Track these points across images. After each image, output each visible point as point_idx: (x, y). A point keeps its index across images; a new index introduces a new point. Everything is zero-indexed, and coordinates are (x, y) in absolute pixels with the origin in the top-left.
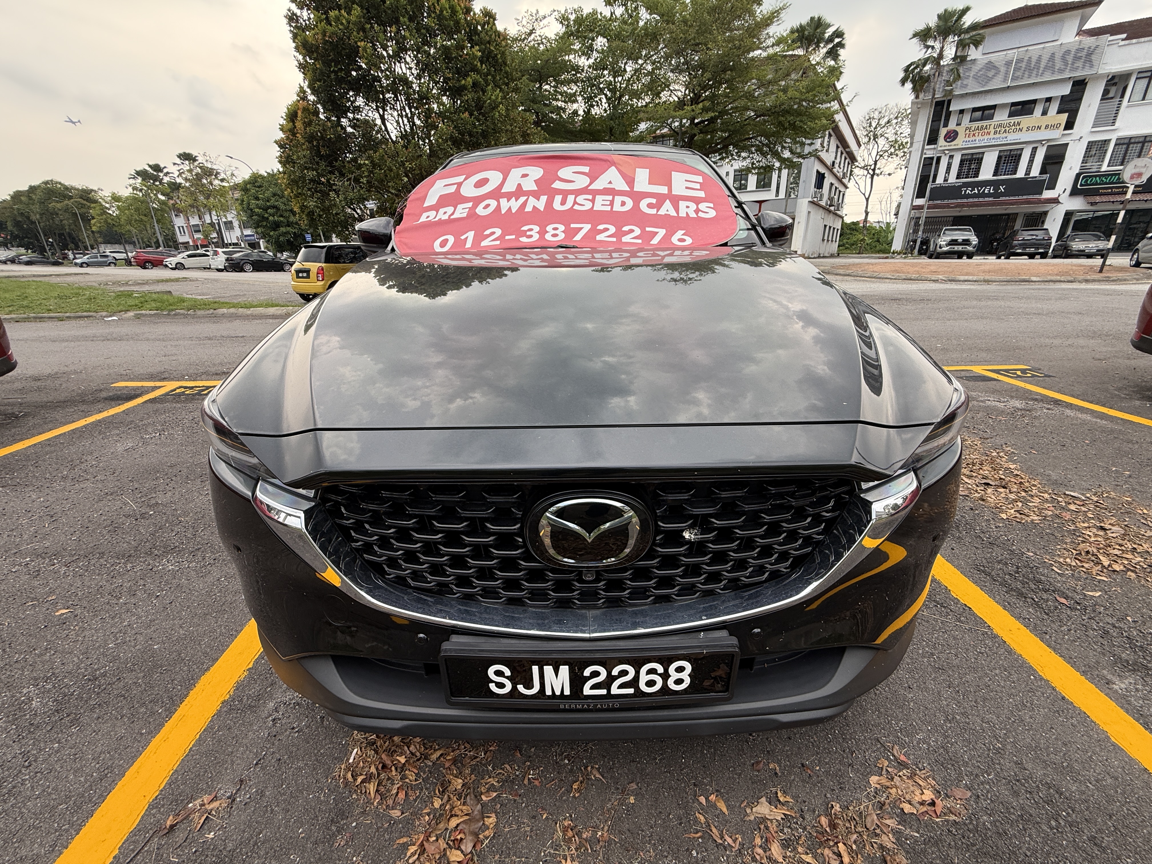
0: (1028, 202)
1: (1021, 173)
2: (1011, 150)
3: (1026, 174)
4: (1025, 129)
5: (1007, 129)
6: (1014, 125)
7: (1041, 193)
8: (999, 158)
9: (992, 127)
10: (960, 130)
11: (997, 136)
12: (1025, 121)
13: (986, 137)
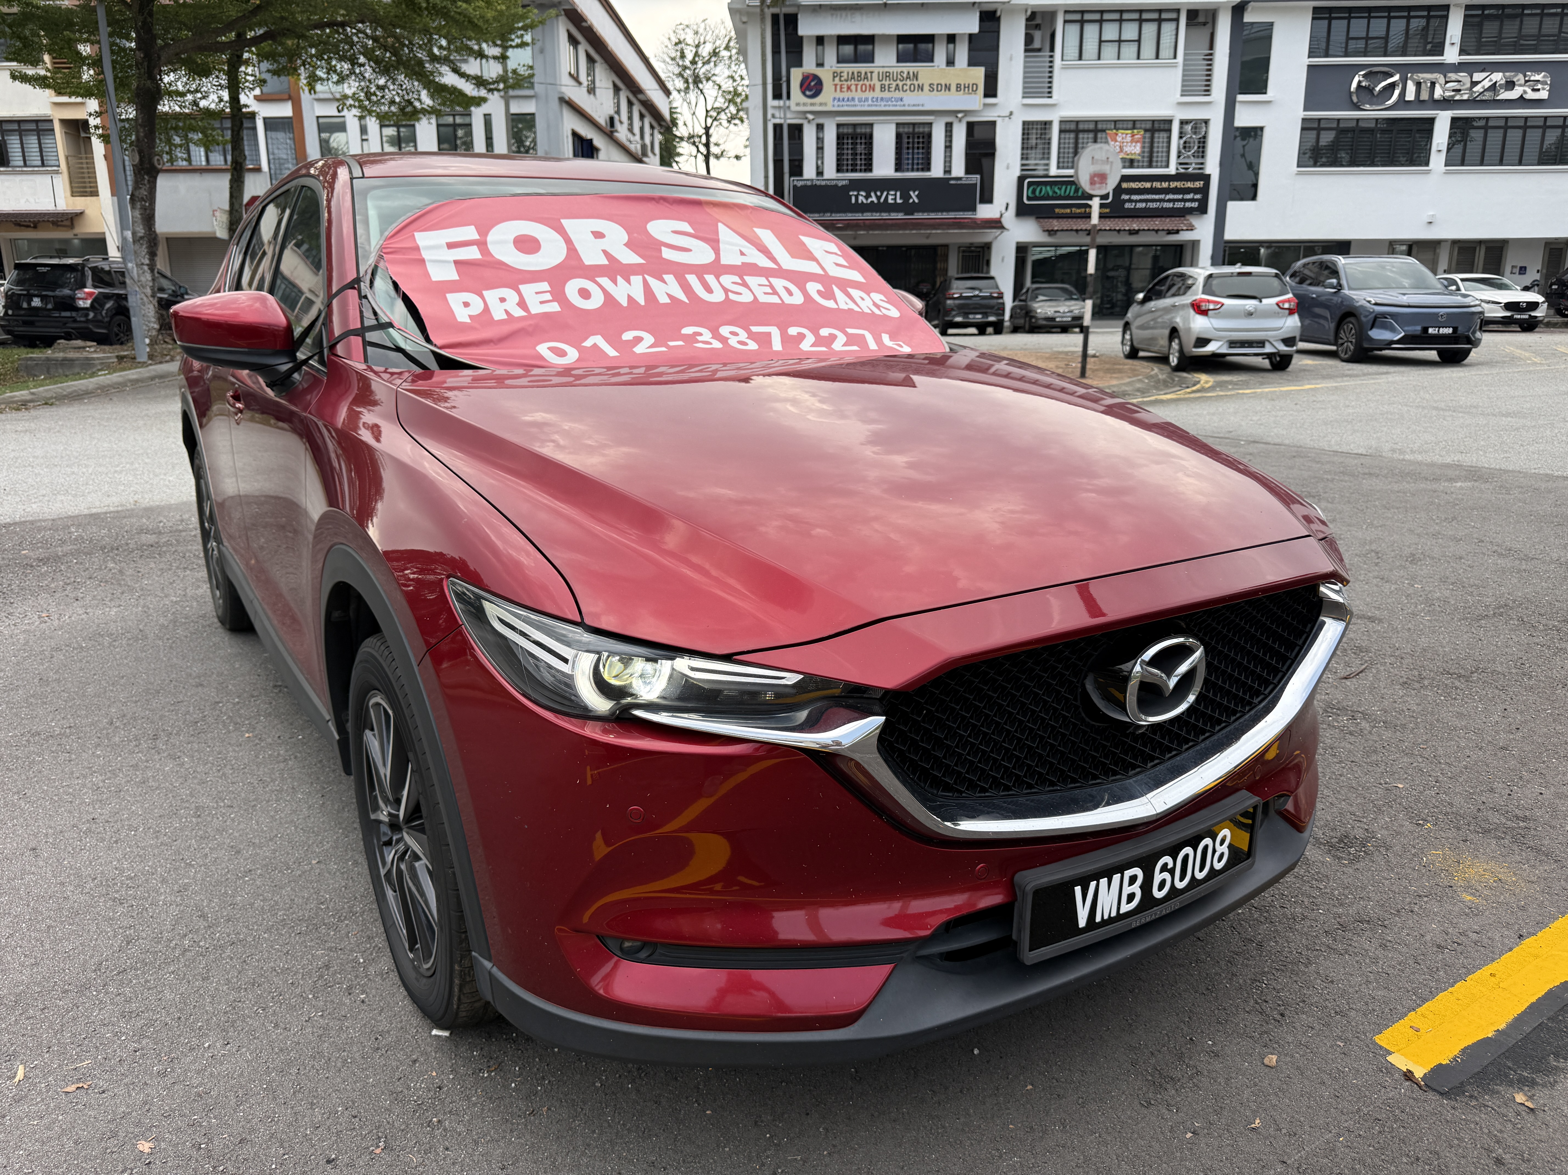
0: (958, 224)
1: (937, 171)
2: (914, 125)
3: (946, 172)
4: (926, 88)
5: (901, 84)
6: (908, 77)
7: (974, 209)
8: (899, 136)
9: (875, 75)
10: (825, 74)
11: (886, 95)
12: (926, 72)
13: (869, 95)
